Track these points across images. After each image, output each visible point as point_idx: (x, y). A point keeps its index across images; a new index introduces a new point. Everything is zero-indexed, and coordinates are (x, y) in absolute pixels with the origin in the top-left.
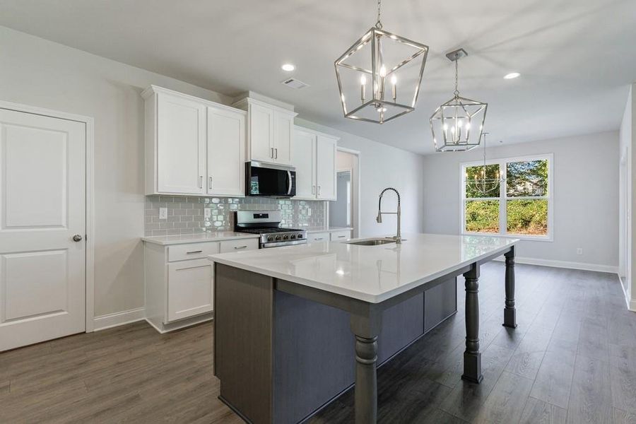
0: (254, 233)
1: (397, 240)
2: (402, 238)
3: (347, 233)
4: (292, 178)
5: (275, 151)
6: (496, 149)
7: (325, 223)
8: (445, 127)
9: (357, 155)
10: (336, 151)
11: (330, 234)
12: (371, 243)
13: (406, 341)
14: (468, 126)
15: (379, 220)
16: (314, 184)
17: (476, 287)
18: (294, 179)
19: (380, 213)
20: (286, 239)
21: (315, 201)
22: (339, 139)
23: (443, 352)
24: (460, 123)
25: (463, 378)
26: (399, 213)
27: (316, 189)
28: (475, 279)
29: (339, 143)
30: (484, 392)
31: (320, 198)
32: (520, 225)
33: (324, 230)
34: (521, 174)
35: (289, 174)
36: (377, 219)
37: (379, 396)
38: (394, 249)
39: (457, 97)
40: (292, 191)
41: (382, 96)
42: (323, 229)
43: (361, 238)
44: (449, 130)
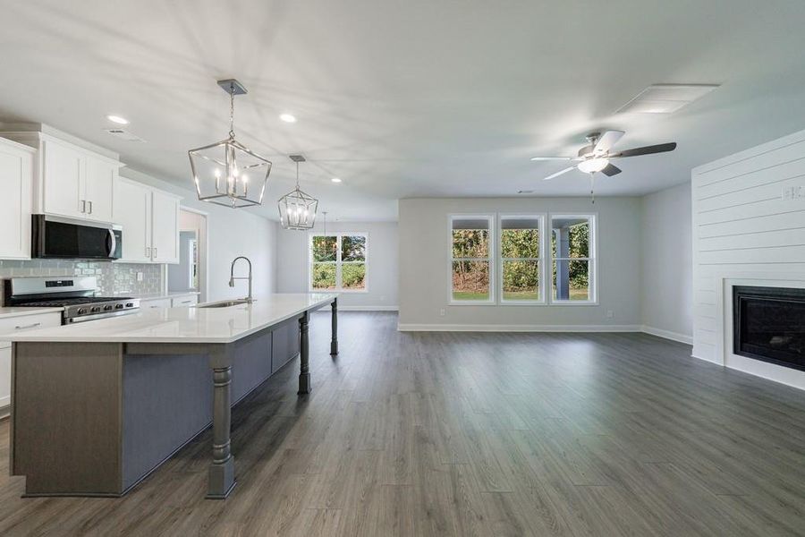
0: (50, 306)
1: (248, 301)
2: (253, 299)
3: (193, 297)
4: (116, 238)
5: (87, 205)
6: (334, 224)
7: (162, 288)
8: (289, 211)
9: (205, 216)
10: (178, 211)
11: (172, 301)
12: (224, 305)
13: (255, 383)
14: (306, 213)
15: (231, 284)
16: (149, 245)
17: (307, 328)
18: (119, 240)
19: (232, 279)
20: (107, 309)
21: (148, 265)
22: (183, 198)
23: (285, 382)
24: (300, 210)
25: (298, 393)
26: (250, 278)
27: (151, 251)
28: (307, 323)
29: (182, 203)
30: (311, 397)
31: (156, 261)
32: (356, 282)
33: (162, 297)
34: (358, 241)
35: (112, 233)
36: (230, 283)
37: (232, 426)
38: (246, 309)
39: (297, 190)
40: (115, 253)
41: (235, 191)
42: (159, 295)
43: (208, 302)
44: (292, 214)
